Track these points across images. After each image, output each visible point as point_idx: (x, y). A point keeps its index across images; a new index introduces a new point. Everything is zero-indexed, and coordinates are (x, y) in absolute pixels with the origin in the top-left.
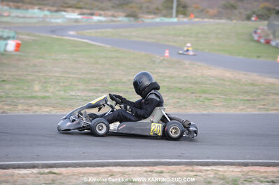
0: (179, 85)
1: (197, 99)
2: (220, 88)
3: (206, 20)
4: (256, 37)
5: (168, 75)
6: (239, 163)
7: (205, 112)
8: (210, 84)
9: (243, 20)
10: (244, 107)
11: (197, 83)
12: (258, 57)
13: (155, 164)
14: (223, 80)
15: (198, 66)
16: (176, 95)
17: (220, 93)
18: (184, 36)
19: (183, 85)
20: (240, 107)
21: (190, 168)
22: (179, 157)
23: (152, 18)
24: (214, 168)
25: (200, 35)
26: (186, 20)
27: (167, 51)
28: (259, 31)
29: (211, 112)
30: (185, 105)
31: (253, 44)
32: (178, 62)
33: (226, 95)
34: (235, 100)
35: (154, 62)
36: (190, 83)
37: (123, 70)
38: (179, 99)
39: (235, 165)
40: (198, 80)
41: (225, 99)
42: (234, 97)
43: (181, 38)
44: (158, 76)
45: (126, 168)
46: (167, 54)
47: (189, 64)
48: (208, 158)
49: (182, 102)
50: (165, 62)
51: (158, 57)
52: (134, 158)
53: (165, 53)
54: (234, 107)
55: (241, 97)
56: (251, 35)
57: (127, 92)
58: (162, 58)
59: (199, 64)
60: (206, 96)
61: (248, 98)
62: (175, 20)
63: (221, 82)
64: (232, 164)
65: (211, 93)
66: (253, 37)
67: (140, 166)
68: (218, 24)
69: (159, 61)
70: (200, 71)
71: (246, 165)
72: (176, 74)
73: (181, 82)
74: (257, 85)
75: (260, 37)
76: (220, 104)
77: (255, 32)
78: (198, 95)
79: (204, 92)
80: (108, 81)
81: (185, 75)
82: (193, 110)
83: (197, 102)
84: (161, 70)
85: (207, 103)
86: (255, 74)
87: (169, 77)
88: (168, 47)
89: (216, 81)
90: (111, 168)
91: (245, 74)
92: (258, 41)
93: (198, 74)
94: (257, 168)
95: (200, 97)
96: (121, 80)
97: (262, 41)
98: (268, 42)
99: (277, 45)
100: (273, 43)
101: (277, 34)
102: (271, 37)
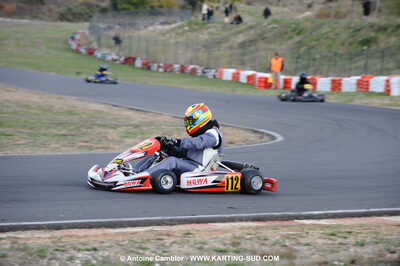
2: (24, 119)
4: (74, 46)
6: (48, 225)
8: (9, 113)
10: (57, 146)
12: (78, 73)
17: (24, 126)
20: (53, 146)
28: (77, 37)
29: (10, 153)
31: (70, 55)
33: (32, 129)
34: (45, 135)
39: (43, 229)
41: (30, 135)
42: (43, 132)
54: (44, 145)
55: (54, 131)
56: (66, 42)
60: (2, 130)
61: (64, 132)
63: (25, 109)
64: (38, 228)
65: (10, 126)
66: (69, 45)
68: (18, 25)
71: (58, 227)
74: (76, 114)
75: (79, 45)
76: (24, 142)
77: (73, 38)
85: (4, 140)
86: (73, 98)
89: (17, 109)
91: (60, 98)
92: (77, 51)
94: (74, 232)
97: (83, 50)
98: (91, 52)
99: (104, 56)
100: (98, 54)
101: (103, 41)
102: (95, 45)
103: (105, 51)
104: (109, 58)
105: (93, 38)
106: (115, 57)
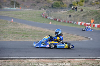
2: (31, 33)
3: (26, 9)
6: (36, 58)
7: (25, 41)
8: (27, 31)
9: (38, 10)
10: (38, 39)
11: (23, 31)
12: (43, 22)
13: (7, 59)
14: (32, 30)
15: (23, 25)
16: (15, 35)
17: (31, 34)
18: (18, 15)
19: (18, 31)
20: (37, 39)
21: (19, 60)
22: (16, 56)
23: (7, 8)
24: (28, 60)
25: (24, 14)
26: (19, 9)
27: (12, 20)
28: (43, 14)
29: (27, 41)
30: (18, 39)
31: (42, 18)
32: (16, 23)
33: (32, 35)
34: (35, 37)
35: (7, 23)
36: (21, 31)
38: (16, 36)
40: (23, 30)
41: (32, 36)
43: (17, 15)
46: (12, 21)
47: (20, 24)
48: (26, 57)
49: (17, 37)
50: (11, 23)
51: (9, 21)
54: (35, 39)
55: (38, 36)
56: (41, 15)
59: (23, 24)
60: (26, 35)
61: (40, 36)
62: (15, 9)
63: (31, 30)
64: (34, 59)
65: (27, 34)
67: (2, 60)
68: (30, 11)
69: (9, 23)
70: (24, 27)
71: (38, 59)
72: (15, 27)
73: (17, 30)
74: (43, 32)
75: (44, 16)
76: (30, 38)
77: (42, 14)
78: (23, 35)
79: (25, 34)
81: (19, 28)
82: (21, 40)
83: (23, 37)
84: (10, 26)
85: (26, 38)
86: (42, 28)
87: (13, 28)
88: (12, 18)
89: (29, 30)
91: (39, 28)
92: (43, 17)
94: (42, 60)
95: (24, 35)
97: (45, 17)
98: (46, 17)
99: (49, 18)
100: (48, 18)
101: (49, 15)
102: (47, 16)
103: (50, 17)
104: (51, 19)
105: (47, 14)
106: (52, 19)
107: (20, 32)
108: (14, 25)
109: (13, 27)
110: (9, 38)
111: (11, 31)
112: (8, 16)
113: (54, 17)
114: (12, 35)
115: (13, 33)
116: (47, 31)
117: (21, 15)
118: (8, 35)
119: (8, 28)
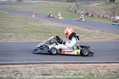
0: (39, 30)
1: (46, 36)
2: (56, 31)
3: (50, 2)
4: (71, 10)
5: (34, 25)
6: (63, 62)
8: (52, 29)
9: (66, 2)
11: (46, 29)
12: (72, 18)
13: (28, 64)
16: (37, 34)
17: (56, 33)
18: (41, 9)
19: (41, 30)
21: (43, 65)
22: (38, 60)
23: (27, 1)
24: (53, 65)
25: (47, 8)
26: (41, 2)
27: (34, 15)
28: (72, 7)
30: (41, 38)
31: (70, 12)
32: (38, 20)
34: (62, 36)
35: (28, 20)
37: (14, 23)
38: (39, 35)
40: (47, 27)
42: (61, 35)
43: (40, 9)
44: (30, 26)
45: (15, 65)
46: (33, 17)
47: (43, 21)
48: (51, 61)
49: (40, 37)
50: (33, 20)
51: (29, 17)
52: (19, 61)
53: (32, 16)
56: (69, 8)
57: (16, 32)
58: (31, 18)
59: (47, 20)
60: (50, 34)
62: (37, 2)
63: (57, 28)
64: (60, 63)
65: (52, 33)
66: (70, 9)
67: (21, 64)
68: (55, 4)
69: (30, 19)
70: (47, 24)
71: (66, 63)
72: (37, 25)
73: (40, 28)
75: (72, 10)
77: (70, 7)
78: (47, 34)
80: (8, 28)
81: (41, 25)
83: (46, 37)
84: (31, 23)
86: (70, 25)
87: (34, 26)
88: (33, 13)
89: (55, 28)
90: (8, 66)
91: (67, 25)
92: (72, 11)
93: (47, 25)
94: (70, 65)
95: (48, 35)
96: (13, 27)
97: (73, 11)
98: (76, 12)
99: (80, 13)
100: (78, 12)
101: (80, 8)
102: (77, 9)
103: (80, 11)
104: (81, 13)
105: (76, 7)
106: (83, 13)
107: (43, 30)
108: (35, 22)
109: (35, 24)
110: (30, 38)
111: (33, 29)
112: (28, 10)
113: (85, 11)
114: (33, 34)
115: (34, 31)
116: (77, 29)
117: (44, 9)
118: (29, 34)
119: (28, 26)
